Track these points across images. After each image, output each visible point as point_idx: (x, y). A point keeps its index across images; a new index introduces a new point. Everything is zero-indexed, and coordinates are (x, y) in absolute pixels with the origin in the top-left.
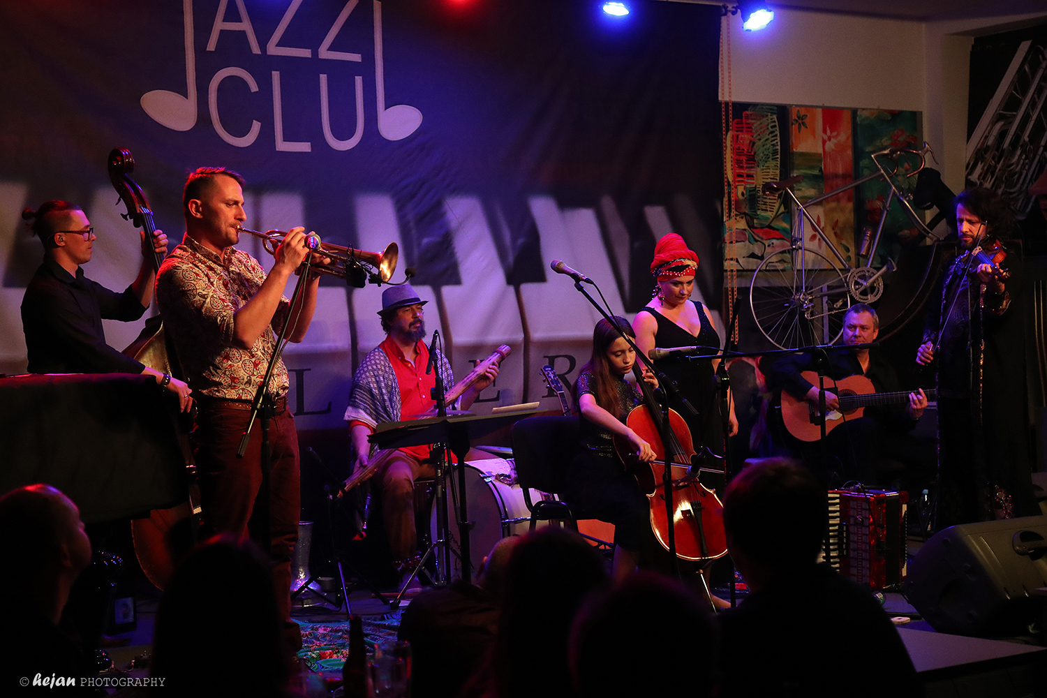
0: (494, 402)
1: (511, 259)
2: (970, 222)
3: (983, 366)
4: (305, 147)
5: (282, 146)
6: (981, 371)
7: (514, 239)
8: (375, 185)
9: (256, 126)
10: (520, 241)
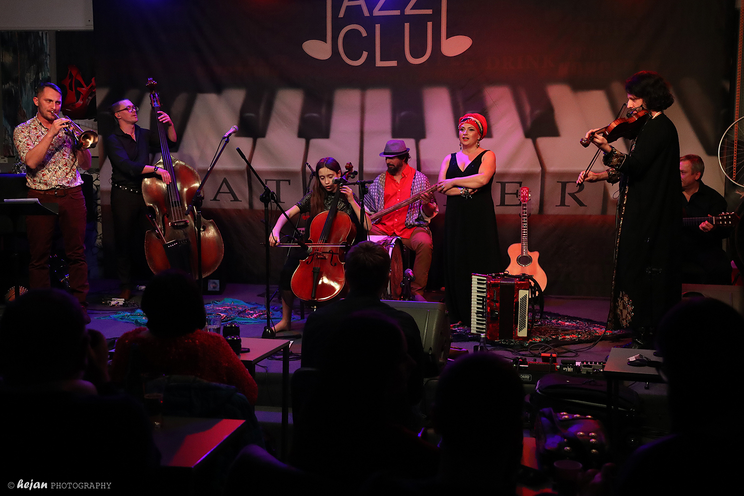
0: (517, 207)
1: (529, 123)
2: (633, 100)
3: (626, 205)
4: (394, 63)
5: (379, 63)
6: (624, 208)
7: (532, 111)
8: (436, 82)
9: (365, 54)
10: (537, 112)
